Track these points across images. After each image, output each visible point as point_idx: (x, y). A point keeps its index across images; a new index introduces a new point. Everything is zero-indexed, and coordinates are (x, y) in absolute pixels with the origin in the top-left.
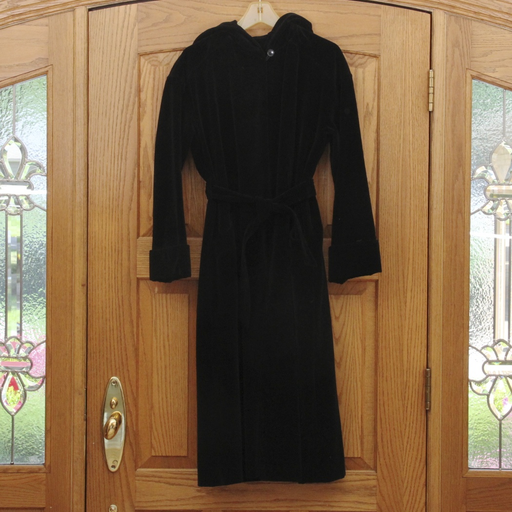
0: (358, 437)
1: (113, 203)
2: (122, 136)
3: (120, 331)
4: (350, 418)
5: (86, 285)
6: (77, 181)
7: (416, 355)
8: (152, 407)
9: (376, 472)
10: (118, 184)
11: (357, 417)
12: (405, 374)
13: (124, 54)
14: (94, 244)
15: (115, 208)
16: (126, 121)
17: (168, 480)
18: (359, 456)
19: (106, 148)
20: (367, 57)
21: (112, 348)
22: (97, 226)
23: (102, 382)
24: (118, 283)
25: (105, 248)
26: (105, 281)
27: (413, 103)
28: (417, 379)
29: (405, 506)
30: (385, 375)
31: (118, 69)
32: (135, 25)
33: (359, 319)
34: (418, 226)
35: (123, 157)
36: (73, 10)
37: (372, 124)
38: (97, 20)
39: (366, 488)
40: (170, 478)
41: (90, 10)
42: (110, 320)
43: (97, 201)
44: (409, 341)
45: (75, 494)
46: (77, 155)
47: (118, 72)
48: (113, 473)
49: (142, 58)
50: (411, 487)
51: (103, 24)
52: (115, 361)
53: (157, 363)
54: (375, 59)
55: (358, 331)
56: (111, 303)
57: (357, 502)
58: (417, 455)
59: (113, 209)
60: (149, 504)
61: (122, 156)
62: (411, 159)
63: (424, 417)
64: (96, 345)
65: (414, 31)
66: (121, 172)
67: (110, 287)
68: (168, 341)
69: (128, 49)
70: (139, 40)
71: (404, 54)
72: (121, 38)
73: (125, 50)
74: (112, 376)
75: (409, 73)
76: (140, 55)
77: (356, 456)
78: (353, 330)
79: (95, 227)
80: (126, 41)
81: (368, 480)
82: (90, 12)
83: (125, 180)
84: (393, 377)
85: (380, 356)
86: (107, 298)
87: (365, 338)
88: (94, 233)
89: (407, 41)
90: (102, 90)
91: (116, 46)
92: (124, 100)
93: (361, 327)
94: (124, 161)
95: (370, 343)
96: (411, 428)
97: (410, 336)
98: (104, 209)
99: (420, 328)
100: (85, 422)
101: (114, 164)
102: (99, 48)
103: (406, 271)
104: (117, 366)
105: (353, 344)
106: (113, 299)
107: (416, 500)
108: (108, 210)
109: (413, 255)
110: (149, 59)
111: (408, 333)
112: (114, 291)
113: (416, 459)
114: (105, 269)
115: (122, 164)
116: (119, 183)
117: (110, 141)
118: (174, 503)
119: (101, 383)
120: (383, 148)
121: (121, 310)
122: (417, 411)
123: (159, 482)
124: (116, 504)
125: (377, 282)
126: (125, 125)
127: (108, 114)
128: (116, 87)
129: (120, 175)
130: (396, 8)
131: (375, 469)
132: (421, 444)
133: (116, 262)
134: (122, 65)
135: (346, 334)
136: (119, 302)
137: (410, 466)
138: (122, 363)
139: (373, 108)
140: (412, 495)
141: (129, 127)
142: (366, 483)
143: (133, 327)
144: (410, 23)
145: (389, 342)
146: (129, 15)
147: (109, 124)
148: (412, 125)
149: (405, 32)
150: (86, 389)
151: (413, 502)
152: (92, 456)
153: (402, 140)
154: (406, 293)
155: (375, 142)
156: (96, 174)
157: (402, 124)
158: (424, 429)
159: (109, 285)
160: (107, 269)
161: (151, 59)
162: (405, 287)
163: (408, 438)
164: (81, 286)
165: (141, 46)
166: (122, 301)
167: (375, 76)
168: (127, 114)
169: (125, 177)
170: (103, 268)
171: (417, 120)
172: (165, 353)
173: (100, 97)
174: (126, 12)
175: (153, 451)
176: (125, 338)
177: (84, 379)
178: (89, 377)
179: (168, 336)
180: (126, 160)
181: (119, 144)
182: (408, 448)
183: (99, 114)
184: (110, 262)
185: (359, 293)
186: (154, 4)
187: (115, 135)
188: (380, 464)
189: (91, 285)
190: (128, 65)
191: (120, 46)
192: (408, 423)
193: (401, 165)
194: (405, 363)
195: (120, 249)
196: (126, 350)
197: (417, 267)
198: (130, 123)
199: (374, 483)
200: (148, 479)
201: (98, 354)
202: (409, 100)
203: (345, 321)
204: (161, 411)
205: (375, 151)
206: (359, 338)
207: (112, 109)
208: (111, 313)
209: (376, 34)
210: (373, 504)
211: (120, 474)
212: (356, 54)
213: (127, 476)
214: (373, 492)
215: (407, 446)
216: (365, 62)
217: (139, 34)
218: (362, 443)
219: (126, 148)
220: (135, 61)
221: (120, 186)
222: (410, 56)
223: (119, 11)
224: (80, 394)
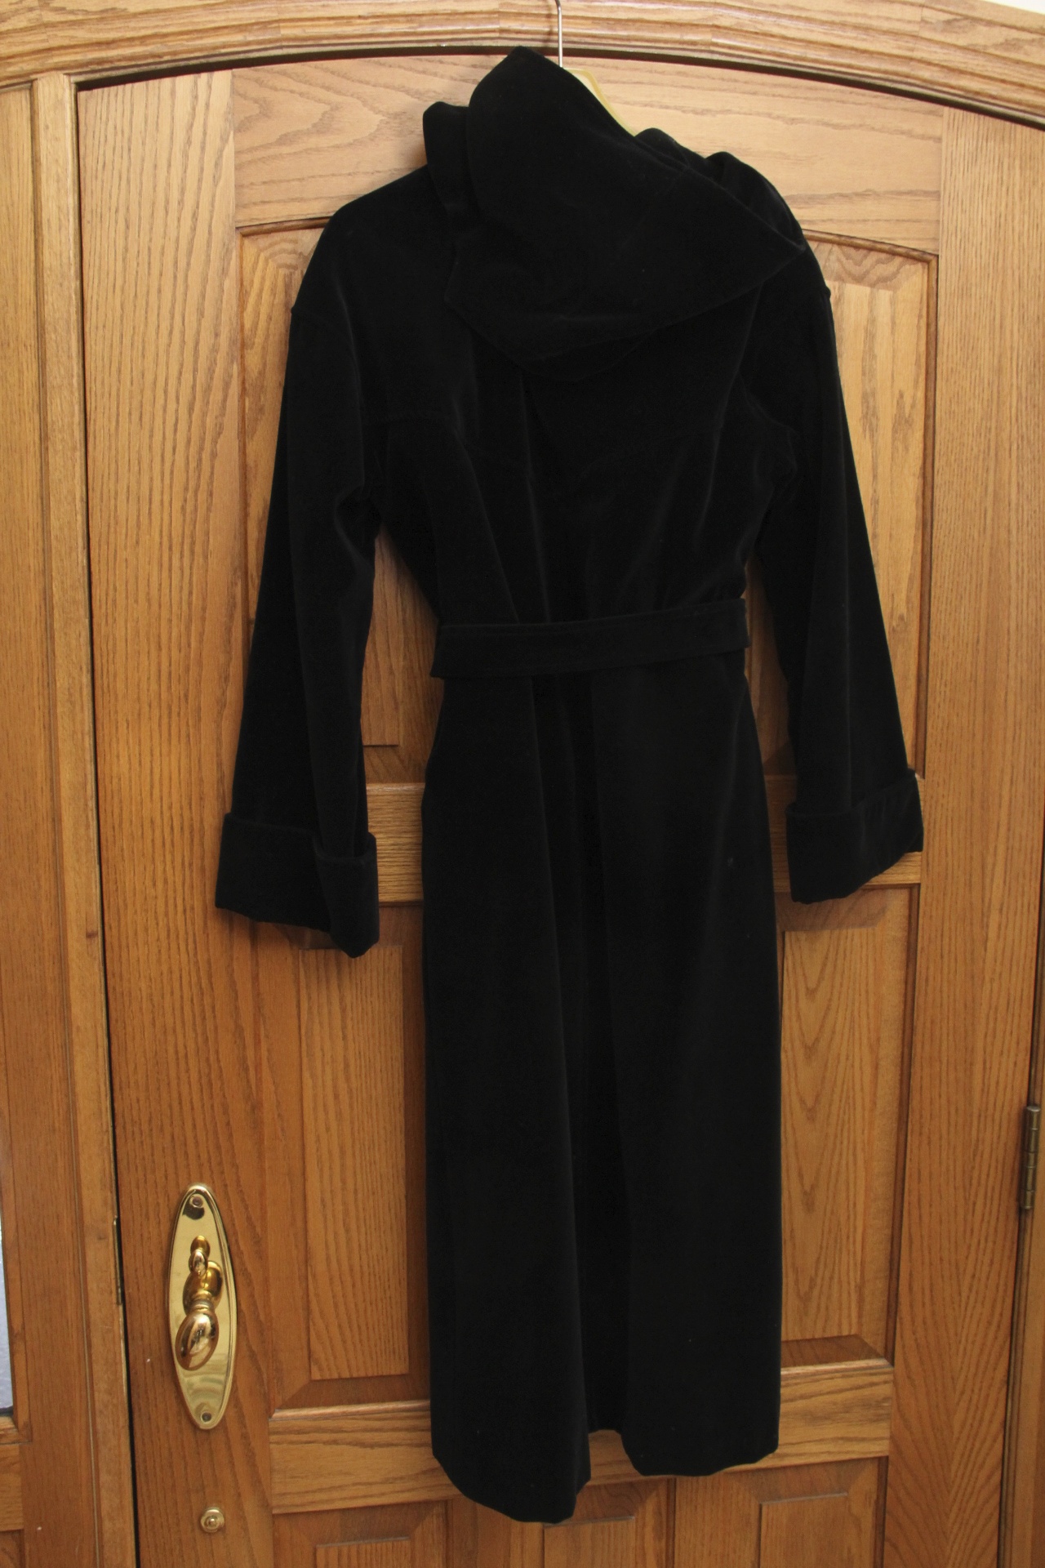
0: (853, 1287)
1: (169, 688)
2: (192, 484)
3: (208, 1059)
4: (836, 1241)
5: (102, 934)
6: (57, 625)
7: (1002, 1075)
8: (307, 1260)
9: (893, 1364)
10: (183, 628)
11: (851, 1240)
12: (975, 1123)
13: (194, 229)
14: (116, 811)
15: (175, 701)
16: (202, 440)
17: (359, 1436)
18: (853, 1332)
19: (144, 520)
20: (898, 260)
21: (187, 1108)
22: (124, 761)
23: (161, 1201)
24: (193, 924)
25: (152, 822)
26: (156, 918)
27: (1020, 395)
28: (1003, 1133)
29: (956, 1435)
30: (926, 1130)
31: (175, 277)
32: (224, 140)
33: (867, 992)
34: (1023, 734)
35: (198, 549)
36: (27, 83)
37: (910, 452)
38: (104, 118)
39: (866, 1404)
40: (365, 1430)
41: (82, 87)
42: (174, 1031)
43: (120, 686)
44: (989, 1039)
45: (103, 1493)
46: (54, 543)
47: (175, 285)
48: (208, 1431)
49: (247, 241)
50: (973, 1391)
51: (126, 135)
52: (197, 1143)
53: (318, 1140)
54: (920, 265)
55: (865, 1021)
56: (177, 985)
57: (842, 1438)
58: (992, 1315)
59: (170, 708)
60: (310, 1498)
61: (193, 543)
62: (1013, 551)
63: (1012, 1226)
64: (138, 1100)
65: (1027, 189)
66: (191, 593)
67: (173, 936)
68: (348, 1079)
69: (204, 214)
70: (239, 187)
71: (1001, 256)
72: (183, 180)
73: (195, 216)
74: (191, 1183)
75: (1012, 310)
76: (245, 236)
77: (845, 1333)
78: (852, 1021)
79: (121, 762)
80: (199, 188)
81: (873, 1384)
82: (83, 95)
83: (203, 619)
84: (944, 1132)
85: (915, 1083)
86: (165, 968)
87: (878, 1039)
88: (115, 781)
89: (1010, 218)
90: (127, 341)
91: (167, 202)
92: (195, 370)
93: (871, 1012)
94: (199, 560)
95: (890, 1049)
96: (981, 1251)
97: (991, 1025)
98: (146, 709)
99: (1017, 1003)
100: (121, 1308)
101: (170, 570)
102: (113, 210)
103: (990, 860)
104: (204, 1157)
105: (851, 1058)
106: (181, 970)
107: (981, 1420)
108: (156, 712)
109: (1009, 815)
110: (271, 245)
111: (988, 1018)
112: (183, 948)
113: (990, 1323)
114: (154, 885)
115: (195, 570)
116: (188, 628)
117: (156, 498)
118: (375, 1490)
119: (158, 1204)
120: (942, 519)
121: (207, 1000)
122: (999, 1211)
123: (335, 1442)
124: (218, 1504)
125: (913, 889)
126: (201, 449)
127: (146, 418)
128: (171, 333)
129: (190, 604)
130: (982, 117)
131: (890, 1355)
132: (1001, 1288)
133: (187, 864)
134: (188, 264)
135: (834, 1032)
136: (199, 979)
137: (973, 1343)
138: (218, 1147)
139: (913, 406)
140: (973, 1408)
141: (214, 455)
142: (867, 1392)
143: (244, 1047)
144: (1017, 162)
145: (940, 1046)
146: (207, 105)
147: (150, 447)
148: (1018, 457)
149: (1004, 189)
150: (118, 1221)
151: (976, 1424)
152: (146, 1392)
153: (990, 498)
154: (988, 917)
155: (917, 503)
156: (114, 601)
157: (992, 452)
158: (1011, 1251)
159: (169, 931)
160: (160, 885)
161: (277, 248)
162: (987, 900)
163: (974, 1276)
164: (84, 940)
165: (245, 206)
166: (210, 976)
167: (920, 316)
168: (204, 414)
169: (204, 609)
170: (148, 883)
171: (1029, 442)
172: (339, 1115)
173: (120, 363)
174: (196, 97)
175: (314, 1369)
176: (221, 1077)
177: (111, 1197)
178: (123, 1189)
179: (347, 1066)
180: (205, 557)
181: (183, 508)
182: (972, 1299)
183: (118, 415)
184: (168, 863)
185: (869, 921)
186: (284, 74)
187: (172, 479)
188: (904, 1346)
189: (115, 931)
190: (208, 261)
191: (181, 202)
192: (975, 1240)
193: (986, 570)
194: (977, 1095)
195: (197, 826)
196: (225, 1112)
197: (1017, 845)
198: (214, 442)
199: (886, 1390)
200: (304, 1437)
201: (145, 1127)
202: (1012, 385)
203: (830, 1000)
204: (334, 1265)
205: (917, 529)
206: (865, 1041)
207: (160, 401)
208: (178, 1013)
209: (926, 193)
210: (882, 1439)
211: (226, 1430)
212: (871, 249)
213: (245, 1436)
214: (881, 1412)
215: (968, 1297)
216: (895, 275)
217: (239, 168)
218: (861, 1301)
219: (207, 519)
220: (228, 251)
221: (189, 636)
222: (1016, 261)
223: (173, 93)
224: (100, 1238)
